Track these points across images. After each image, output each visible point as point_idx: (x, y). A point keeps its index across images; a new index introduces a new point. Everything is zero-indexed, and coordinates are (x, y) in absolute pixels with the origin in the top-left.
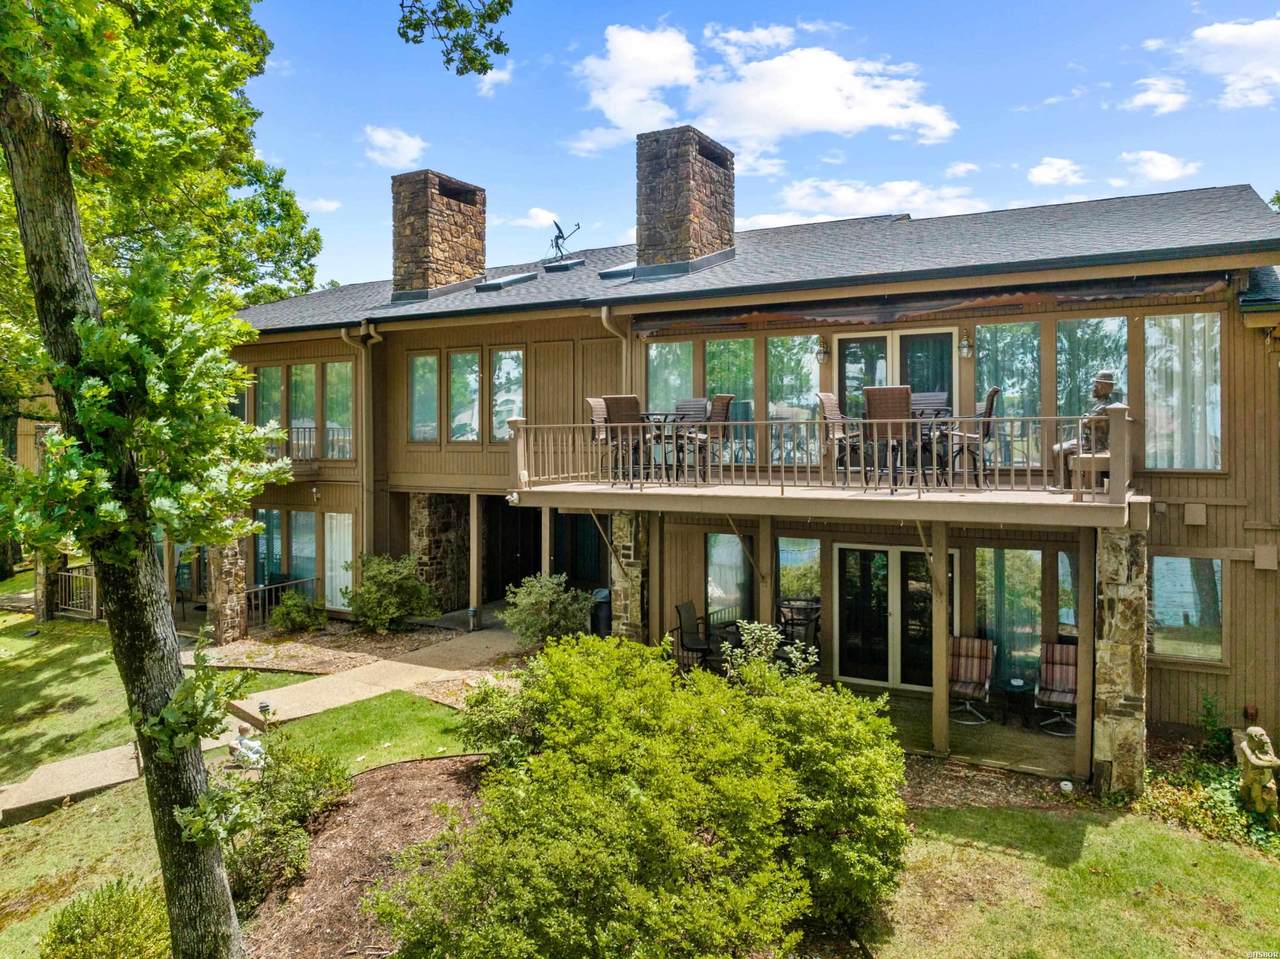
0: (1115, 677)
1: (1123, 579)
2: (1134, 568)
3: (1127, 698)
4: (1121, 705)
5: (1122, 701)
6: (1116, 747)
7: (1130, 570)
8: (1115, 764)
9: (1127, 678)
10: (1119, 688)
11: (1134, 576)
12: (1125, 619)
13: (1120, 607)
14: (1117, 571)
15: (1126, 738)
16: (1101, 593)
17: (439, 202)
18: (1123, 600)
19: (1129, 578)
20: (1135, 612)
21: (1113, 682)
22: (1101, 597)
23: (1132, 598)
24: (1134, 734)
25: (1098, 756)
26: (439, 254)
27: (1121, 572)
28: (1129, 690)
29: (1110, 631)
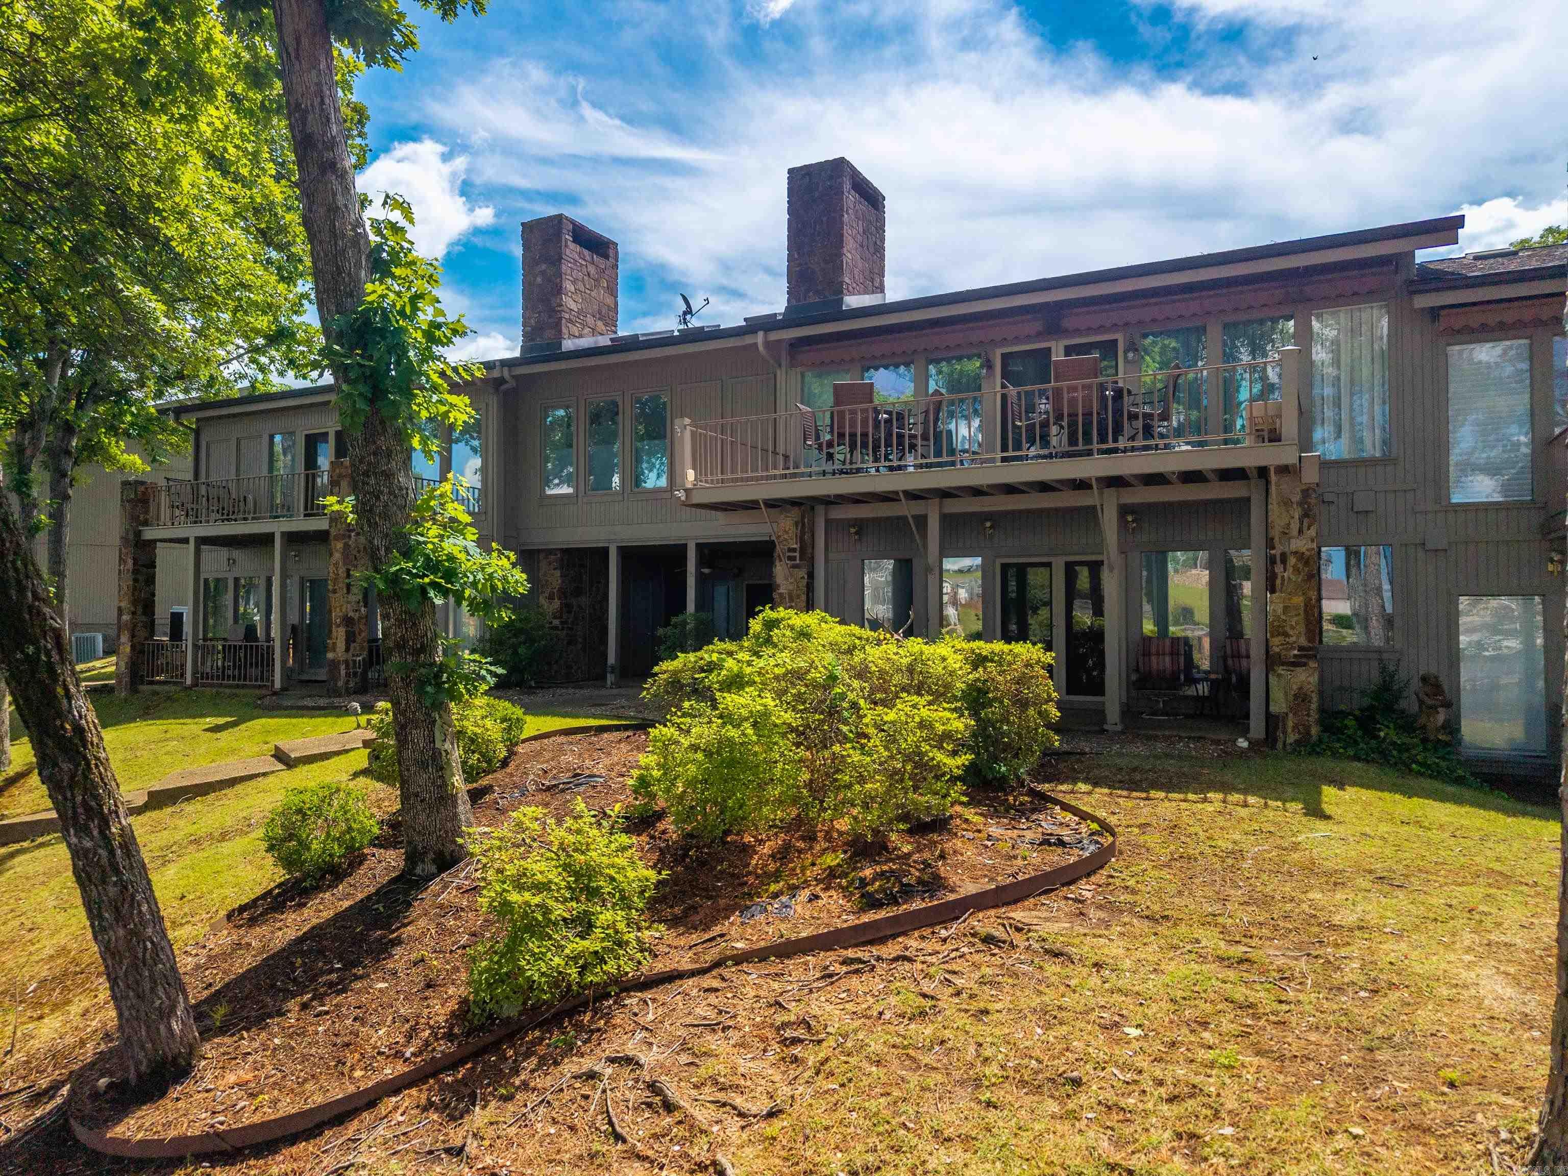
0: (1288, 629)
1: (1295, 532)
2: (1306, 521)
3: (1301, 649)
4: (1295, 656)
5: (1296, 652)
6: (1291, 698)
7: (1301, 523)
8: (1291, 715)
9: (1301, 628)
10: (1294, 639)
11: (1305, 528)
12: (1297, 570)
13: (1292, 560)
14: (1289, 524)
15: (1300, 688)
16: (1273, 548)
17: (572, 250)
18: (1296, 553)
19: (1300, 531)
20: (1307, 563)
21: (1286, 635)
22: (1273, 552)
23: (1304, 550)
24: (1309, 683)
25: (1273, 709)
26: (573, 306)
27: (1292, 526)
28: (1303, 641)
29: (1282, 584)
